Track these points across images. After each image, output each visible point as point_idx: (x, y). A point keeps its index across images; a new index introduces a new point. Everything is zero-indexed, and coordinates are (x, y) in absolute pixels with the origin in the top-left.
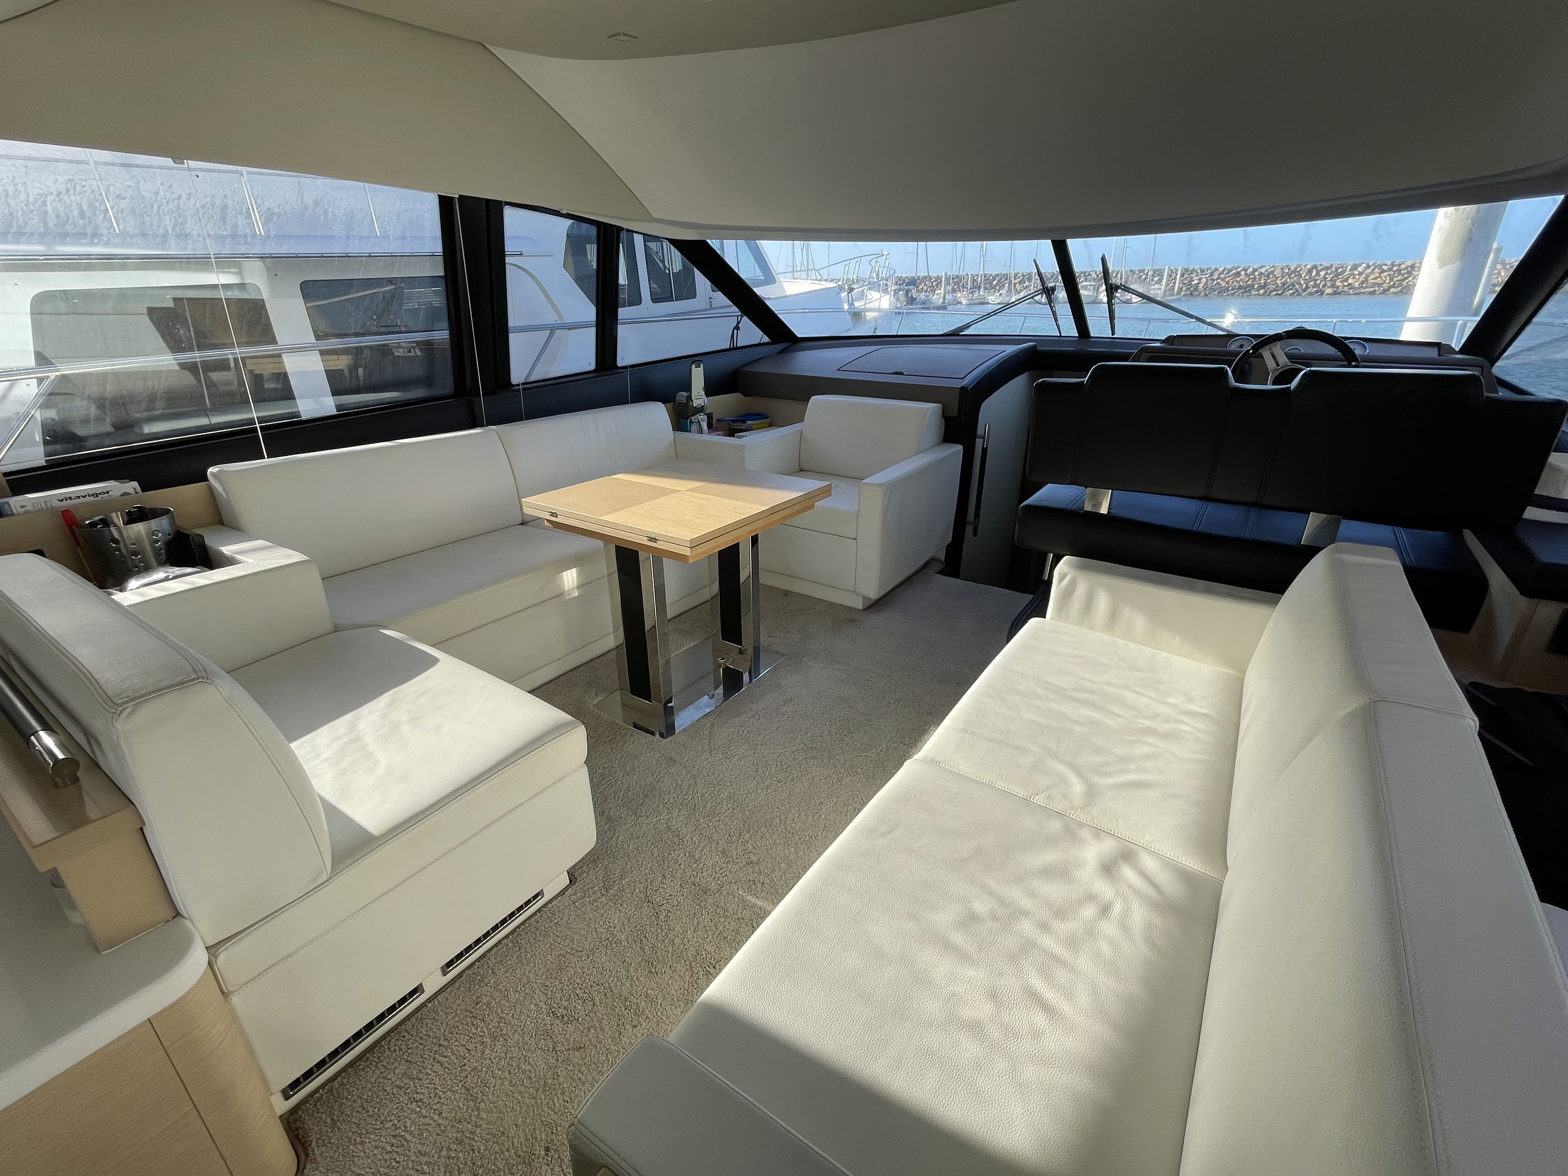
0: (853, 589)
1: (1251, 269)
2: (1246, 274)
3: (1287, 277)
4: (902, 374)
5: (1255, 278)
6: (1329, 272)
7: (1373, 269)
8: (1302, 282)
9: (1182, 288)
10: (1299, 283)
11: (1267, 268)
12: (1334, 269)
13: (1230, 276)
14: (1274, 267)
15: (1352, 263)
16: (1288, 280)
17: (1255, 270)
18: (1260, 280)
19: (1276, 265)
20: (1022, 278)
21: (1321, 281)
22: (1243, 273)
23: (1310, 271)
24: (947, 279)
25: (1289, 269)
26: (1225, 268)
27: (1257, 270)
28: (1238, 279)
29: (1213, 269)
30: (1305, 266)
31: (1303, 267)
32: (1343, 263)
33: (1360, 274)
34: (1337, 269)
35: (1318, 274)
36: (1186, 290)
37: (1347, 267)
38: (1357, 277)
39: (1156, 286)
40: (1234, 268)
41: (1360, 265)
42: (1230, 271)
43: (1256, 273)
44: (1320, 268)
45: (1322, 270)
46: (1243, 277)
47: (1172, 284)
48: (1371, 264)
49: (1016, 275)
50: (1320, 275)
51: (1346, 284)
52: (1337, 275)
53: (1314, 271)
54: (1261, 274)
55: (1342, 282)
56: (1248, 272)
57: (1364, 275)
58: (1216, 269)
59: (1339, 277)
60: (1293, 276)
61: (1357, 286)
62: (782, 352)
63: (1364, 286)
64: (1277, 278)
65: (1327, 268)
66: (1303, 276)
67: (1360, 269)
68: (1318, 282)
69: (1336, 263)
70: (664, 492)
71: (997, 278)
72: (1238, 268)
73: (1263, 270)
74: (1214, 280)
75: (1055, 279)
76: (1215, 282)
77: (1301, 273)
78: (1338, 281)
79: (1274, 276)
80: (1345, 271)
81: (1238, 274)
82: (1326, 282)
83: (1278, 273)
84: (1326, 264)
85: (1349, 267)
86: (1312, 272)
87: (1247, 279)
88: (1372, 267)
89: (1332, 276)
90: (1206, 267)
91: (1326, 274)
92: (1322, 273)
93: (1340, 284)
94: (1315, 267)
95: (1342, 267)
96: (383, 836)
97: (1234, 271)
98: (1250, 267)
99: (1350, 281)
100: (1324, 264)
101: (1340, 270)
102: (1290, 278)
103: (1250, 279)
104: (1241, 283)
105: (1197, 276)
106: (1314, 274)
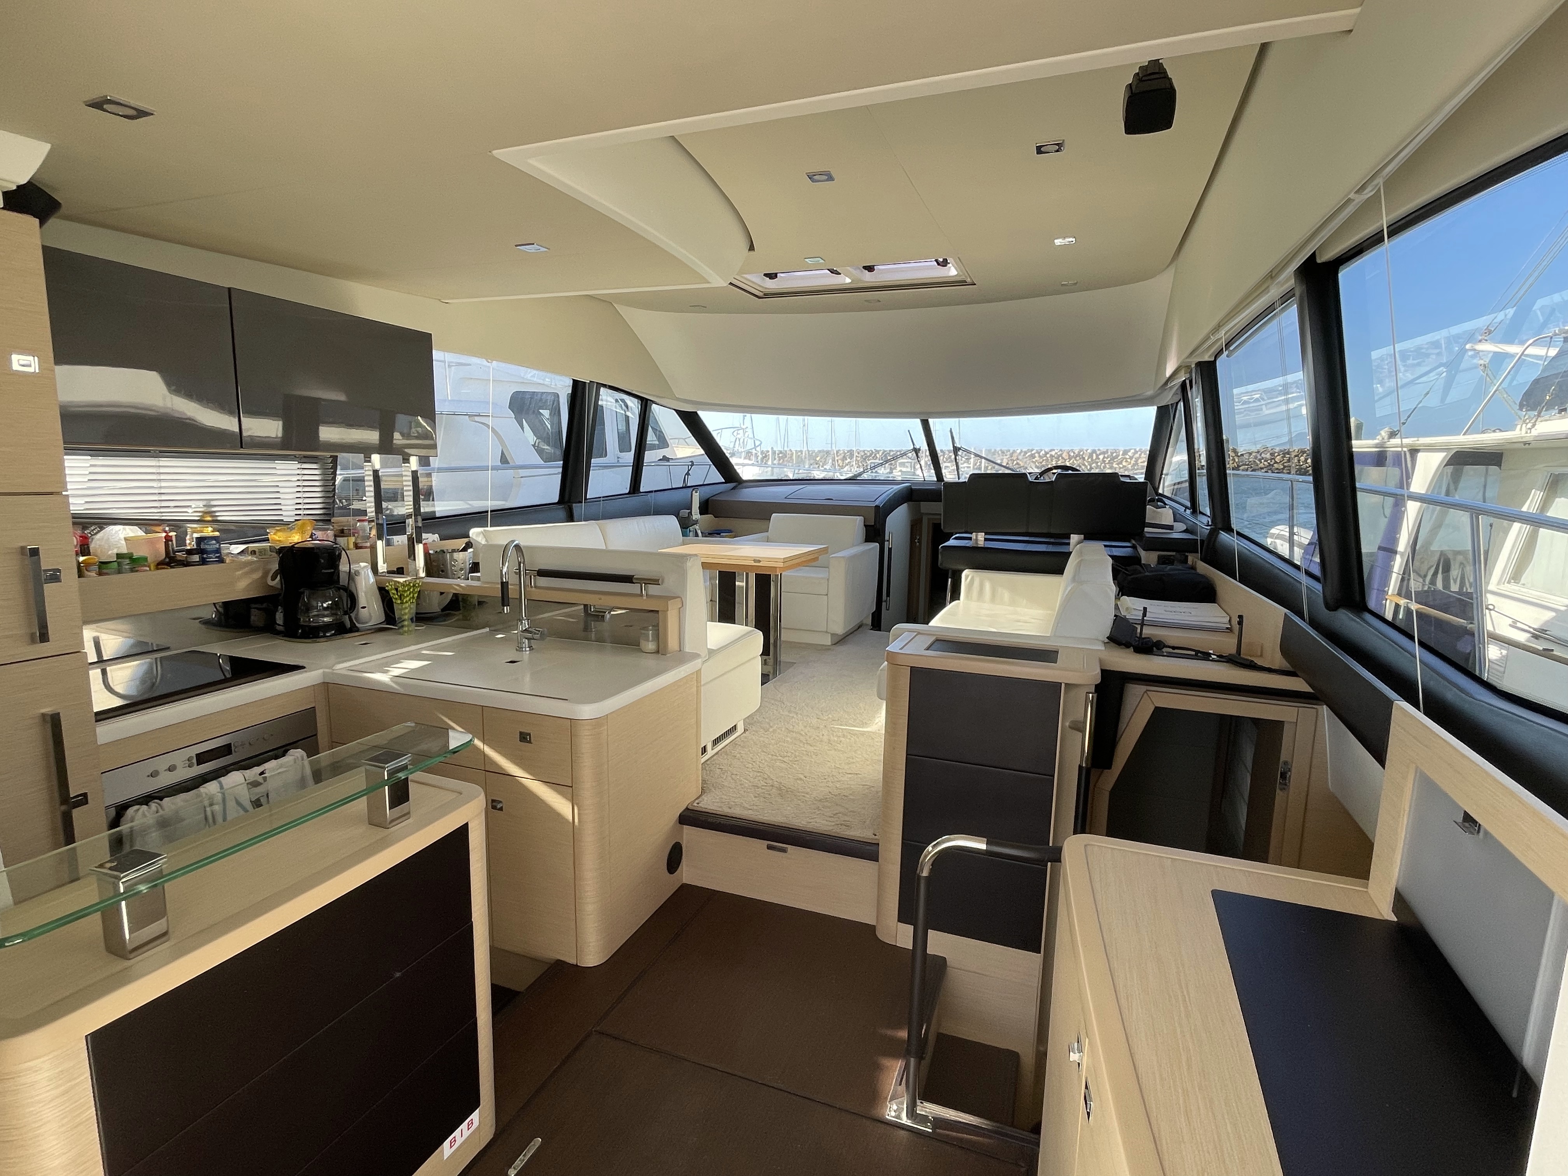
0: (825, 630)
1: (1043, 452)
2: (1040, 456)
3: (1073, 459)
4: (832, 499)
5: (1047, 460)
6: (1106, 456)
7: (1140, 455)
8: (1087, 464)
9: (988, 467)
10: (1084, 465)
11: (1056, 451)
12: (1109, 453)
13: (1026, 458)
14: (1061, 450)
15: (1123, 449)
16: (1075, 462)
17: (1046, 453)
18: (1052, 461)
19: (1063, 449)
20: (843, 455)
21: (1101, 464)
22: (1037, 455)
23: (1091, 456)
24: (774, 453)
25: (1074, 453)
26: (1021, 450)
27: (1048, 453)
28: (1034, 460)
29: (1011, 451)
30: (1087, 451)
31: (1085, 451)
32: (1116, 448)
33: (1131, 458)
34: (1112, 453)
35: (1097, 458)
36: (991, 469)
37: (1119, 452)
38: (1129, 460)
39: (966, 465)
40: (1029, 451)
41: (1129, 451)
42: (1026, 453)
43: (1048, 456)
44: (1098, 452)
45: (1100, 454)
46: (1037, 458)
47: (978, 464)
48: (1137, 450)
49: (837, 452)
50: (1099, 459)
51: (1121, 466)
52: (1113, 459)
53: (1094, 455)
54: (1052, 456)
55: (1118, 464)
56: (1041, 454)
57: (1134, 459)
58: (1014, 451)
59: (1115, 460)
60: (1078, 458)
61: (1130, 468)
62: (734, 488)
63: (1136, 468)
64: (1065, 460)
65: (1104, 453)
66: (1086, 458)
67: (1130, 454)
68: (1099, 464)
69: (1111, 448)
70: (738, 548)
71: (820, 455)
72: (1032, 450)
73: (1053, 453)
74: (1014, 461)
75: (874, 457)
76: (1015, 462)
77: (1084, 456)
78: (1115, 463)
79: (1063, 458)
80: (1119, 455)
81: (1033, 456)
82: (1105, 464)
83: (1065, 455)
84: (1103, 449)
85: (1121, 453)
86: (1092, 456)
87: (1041, 460)
88: (1139, 453)
89: (1109, 459)
90: (1006, 449)
91: (1104, 457)
92: (1101, 457)
93: (1117, 466)
94: (1094, 451)
95: (1116, 452)
96: (718, 649)
97: (1029, 454)
98: (1042, 450)
99: (1124, 464)
100: (1101, 449)
101: (1114, 454)
102: (1076, 460)
103: (1043, 460)
104: (1037, 463)
105: (999, 456)
106: (1094, 457)
